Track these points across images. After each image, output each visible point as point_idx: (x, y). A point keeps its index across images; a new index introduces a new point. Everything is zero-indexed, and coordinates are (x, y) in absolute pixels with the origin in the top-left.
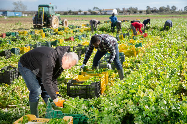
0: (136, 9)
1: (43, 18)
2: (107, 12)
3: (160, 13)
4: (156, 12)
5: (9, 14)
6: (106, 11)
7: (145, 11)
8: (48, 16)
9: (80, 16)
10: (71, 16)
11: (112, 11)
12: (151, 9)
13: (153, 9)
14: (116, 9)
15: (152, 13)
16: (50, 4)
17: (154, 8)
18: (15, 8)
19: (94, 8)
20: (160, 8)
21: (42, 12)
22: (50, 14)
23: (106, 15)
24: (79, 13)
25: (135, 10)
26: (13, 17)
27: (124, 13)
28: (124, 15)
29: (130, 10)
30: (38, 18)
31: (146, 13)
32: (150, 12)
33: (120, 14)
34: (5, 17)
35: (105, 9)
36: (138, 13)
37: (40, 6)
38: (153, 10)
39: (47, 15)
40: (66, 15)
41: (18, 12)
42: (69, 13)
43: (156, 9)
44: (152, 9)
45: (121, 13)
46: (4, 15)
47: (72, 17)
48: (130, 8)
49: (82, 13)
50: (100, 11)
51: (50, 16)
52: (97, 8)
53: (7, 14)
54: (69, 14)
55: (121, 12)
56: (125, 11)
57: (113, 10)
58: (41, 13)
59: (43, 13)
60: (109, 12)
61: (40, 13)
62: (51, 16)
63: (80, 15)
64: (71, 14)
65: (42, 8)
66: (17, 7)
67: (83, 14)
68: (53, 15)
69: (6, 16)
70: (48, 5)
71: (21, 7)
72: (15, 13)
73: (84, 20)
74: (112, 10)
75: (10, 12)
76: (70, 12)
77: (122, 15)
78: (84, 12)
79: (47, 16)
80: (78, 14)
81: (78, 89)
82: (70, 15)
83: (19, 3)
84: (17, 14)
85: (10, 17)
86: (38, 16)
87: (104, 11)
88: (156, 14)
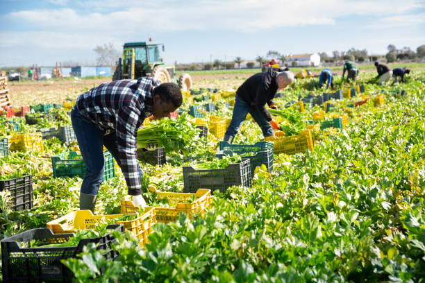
0: (364, 53)
1: (133, 72)
2: (298, 62)
3: (417, 58)
4: (410, 58)
5: (84, 71)
6: (296, 60)
7: (383, 57)
8: (144, 68)
9: (238, 71)
10: (219, 71)
11: (309, 59)
12: (397, 51)
13: (401, 51)
14: (319, 54)
15: (399, 59)
16: (150, 40)
17: (405, 48)
18: (99, 60)
19: (270, 53)
20: (419, 50)
21: (131, 59)
22: (149, 63)
23: (297, 67)
24: (236, 65)
25: (361, 56)
26: (92, 78)
27: (335, 62)
28: (336, 65)
29: (349, 55)
30: (121, 74)
31: (386, 60)
32: (395, 58)
33: (327, 64)
34: (76, 78)
35: (293, 56)
36: (367, 62)
37: (126, 46)
38: (403, 53)
39: (143, 65)
40: (207, 71)
41: (104, 68)
42: (214, 66)
43: (409, 51)
44: (399, 53)
45: (329, 63)
46: (75, 76)
47: (218, 74)
48: (349, 51)
49: (243, 64)
50: (283, 59)
51: (149, 67)
52: (276, 53)
53: (80, 71)
54: (215, 68)
55: (328, 59)
56: (339, 57)
57: (310, 55)
58: (130, 61)
59: (133, 62)
60: (303, 60)
61: (127, 62)
62: (152, 68)
63: (239, 69)
64: (220, 67)
65: (131, 51)
66: (104, 58)
67: (246, 66)
68: (156, 65)
69: (80, 75)
70: (145, 43)
71: (110, 57)
72: (97, 70)
73: (239, 78)
74: (308, 57)
75: (87, 68)
76: (217, 64)
77: (330, 66)
78: (247, 62)
79: (142, 68)
80: (234, 69)
81: (35, 261)
82: (218, 69)
83: (106, 49)
84: (103, 71)
85: (87, 78)
86: (122, 68)
87: (291, 60)
88: (408, 62)
